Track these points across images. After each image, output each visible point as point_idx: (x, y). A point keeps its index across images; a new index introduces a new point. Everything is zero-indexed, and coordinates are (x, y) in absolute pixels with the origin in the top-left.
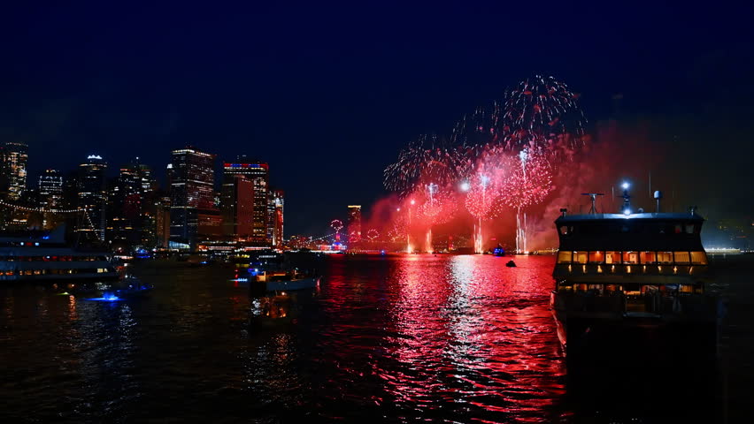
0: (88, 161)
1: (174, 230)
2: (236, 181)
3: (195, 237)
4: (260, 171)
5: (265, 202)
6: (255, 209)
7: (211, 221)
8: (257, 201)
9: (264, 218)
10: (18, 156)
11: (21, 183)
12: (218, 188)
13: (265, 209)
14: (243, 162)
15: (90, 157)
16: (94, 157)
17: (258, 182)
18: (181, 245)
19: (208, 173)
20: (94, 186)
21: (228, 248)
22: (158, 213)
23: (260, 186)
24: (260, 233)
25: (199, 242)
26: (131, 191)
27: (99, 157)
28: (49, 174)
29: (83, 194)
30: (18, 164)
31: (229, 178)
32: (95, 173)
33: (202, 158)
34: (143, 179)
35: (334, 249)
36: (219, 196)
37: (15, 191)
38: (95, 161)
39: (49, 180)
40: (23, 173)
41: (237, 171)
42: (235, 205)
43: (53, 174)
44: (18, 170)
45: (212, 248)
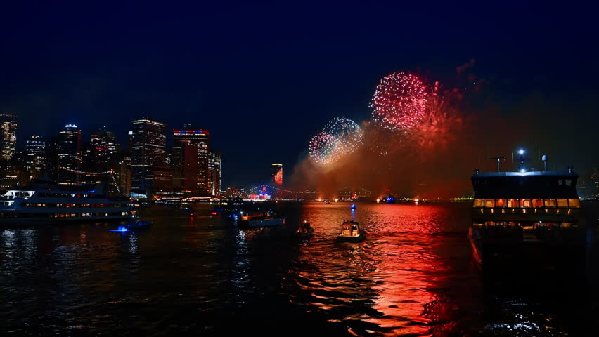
0: (66, 129)
1: (134, 184)
2: (184, 145)
3: (152, 189)
4: (202, 136)
5: (206, 161)
6: (199, 167)
7: (162, 177)
8: (200, 160)
9: (206, 174)
10: (9, 125)
11: (12, 146)
12: (169, 150)
13: (206, 167)
14: (189, 129)
15: (67, 126)
16: (70, 126)
17: (201, 145)
18: (140, 195)
19: (161, 138)
20: (71, 149)
21: (177, 198)
22: (122, 169)
23: (203, 149)
24: (203, 185)
25: (154, 193)
26: (100, 153)
27: (74, 126)
28: (34, 139)
29: (62, 155)
30: (9, 131)
31: (178, 142)
32: (72, 138)
33: (156, 126)
34: (110, 143)
35: (261, 198)
36: (170, 157)
37: (8, 153)
38: (71, 129)
39: (34, 144)
40: (13, 138)
41: (184, 136)
42: (183, 163)
43: (37, 140)
44: (10, 136)
45: (164, 198)
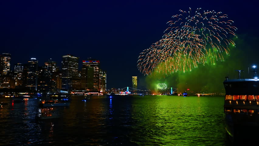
0: (31, 60)
1: (63, 86)
2: (87, 67)
3: (70, 89)
4: (96, 63)
5: (98, 75)
6: (94, 78)
7: (77, 83)
8: (95, 75)
9: (98, 82)
10: (7, 58)
11: (8, 68)
12: (80, 70)
13: (98, 78)
14: (91, 60)
15: (32, 59)
16: (33, 58)
17: (96, 68)
18: (65, 91)
19: (76, 64)
20: (33, 70)
21: (82, 93)
22: (58, 79)
23: (96, 69)
24: (96, 87)
25: (72, 91)
26: (47, 71)
27: (35, 59)
28: (18, 65)
29: (29, 73)
30: (7, 61)
31: (84, 66)
32: (34, 65)
33: (74, 59)
34: (53, 67)
35: (126, 93)
36: (80, 73)
37: (5, 71)
38: (34, 60)
39: (18, 67)
40: (9, 64)
41: (88, 63)
42: (86, 76)
44: (7, 63)
45: (76, 93)
